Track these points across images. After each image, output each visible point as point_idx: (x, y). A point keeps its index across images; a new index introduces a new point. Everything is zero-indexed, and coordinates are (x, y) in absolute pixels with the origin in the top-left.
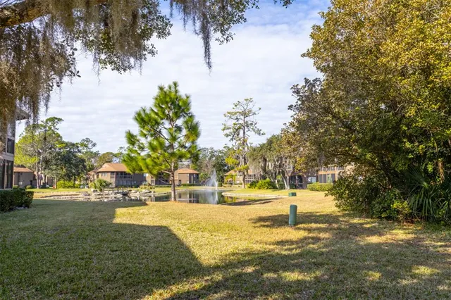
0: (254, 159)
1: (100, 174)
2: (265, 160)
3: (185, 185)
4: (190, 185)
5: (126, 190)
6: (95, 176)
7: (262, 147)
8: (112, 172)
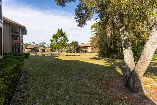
0: (69, 46)
1: (27, 49)
2: (71, 47)
3: (49, 52)
4: (50, 52)
5: (36, 53)
6: (25, 50)
7: (71, 44)
8: (30, 49)
